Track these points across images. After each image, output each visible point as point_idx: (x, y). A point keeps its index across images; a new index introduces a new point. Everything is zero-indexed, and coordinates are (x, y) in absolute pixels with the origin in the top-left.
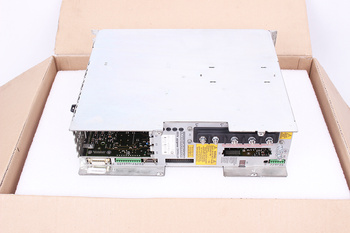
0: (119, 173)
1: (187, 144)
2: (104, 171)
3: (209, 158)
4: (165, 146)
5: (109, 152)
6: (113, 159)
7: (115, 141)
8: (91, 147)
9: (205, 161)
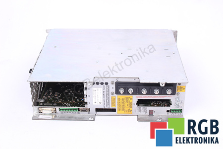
0: (62, 119)
1: (110, 95)
2: (51, 117)
3: (127, 108)
4: (95, 97)
5: (55, 105)
6: (57, 108)
7: (59, 98)
8: (42, 101)
9: (124, 110)
